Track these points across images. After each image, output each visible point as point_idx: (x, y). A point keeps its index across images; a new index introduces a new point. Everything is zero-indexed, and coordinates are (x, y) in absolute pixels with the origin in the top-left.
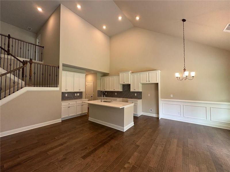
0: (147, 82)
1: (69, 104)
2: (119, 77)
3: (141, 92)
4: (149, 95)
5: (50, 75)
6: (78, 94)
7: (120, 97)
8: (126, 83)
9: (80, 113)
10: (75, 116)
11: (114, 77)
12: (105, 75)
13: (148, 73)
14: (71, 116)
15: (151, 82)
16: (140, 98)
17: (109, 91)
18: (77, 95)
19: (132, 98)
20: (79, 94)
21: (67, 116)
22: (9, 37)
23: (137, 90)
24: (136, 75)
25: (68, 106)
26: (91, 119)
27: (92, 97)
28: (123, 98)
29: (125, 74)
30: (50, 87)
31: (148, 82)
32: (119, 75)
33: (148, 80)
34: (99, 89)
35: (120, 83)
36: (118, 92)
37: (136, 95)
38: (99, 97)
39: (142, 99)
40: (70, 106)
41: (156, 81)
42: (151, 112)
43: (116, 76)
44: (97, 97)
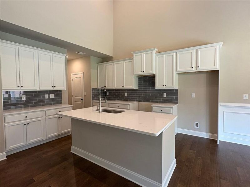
0: (191, 69)
1: (27, 118)
2: (133, 62)
3: (177, 90)
4: (193, 95)
6: (52, 96)
7: (133, 100)
9: (56, 134)
11: (123, 62)
12: (105, 59)
13: (194, 51)
15: (201, 69)
16: (175, 102)
17: (114, 90)
18: (49, 97)
19: (157, 102)
20: (54, 95)
23: (169, 87)
24: (167, 57)
25: (24, 122)
26: (76, 150)
28: (139, 101)
29: (145, 55)
31: (194, 70)
32: (133, 59)
33: (194, 65)
34: (94, 85)
35: (135, 73)
36: (129, 91)
37: (165, 95)
38: (96, 100)
39: (177, 103)
40: (28, 121)
41: (215, 66)
42: (197, 128)
43: (127, 60)
44: (92, 100)
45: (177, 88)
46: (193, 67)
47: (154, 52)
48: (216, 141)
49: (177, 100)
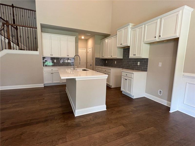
0: (155, 39)
1: (52, 70)
3: (147, 59)
4: (160, 65)
5: (28, 38)
7: (119, 67)
8: (124, 45)
10: (59, 83)
11: (112, 38)
13: (159, 20)
14: (55, 83)
16: (145, 70)
17: (110, 59)
19: (133, 69)
21: (51, 82)
22: (13, 6)
23: (137, 56)
25: (51, 72)
27: (91, 65)
28: (123, 68)
29: (123, 30)
30: (32, 50)
31: (157, 39)
32: (117, 35)
36: (117, 60)
37: (139, 64)
39: (146, 71)
40: (53, 72)
41: (175, 34)
42: (160, 95)
43: (114, 36)
44: (95, 66)
45: (148, 58)
46: (155, 37)
47: (129, 26)
48: (169, 109)
49: (147, 69)
